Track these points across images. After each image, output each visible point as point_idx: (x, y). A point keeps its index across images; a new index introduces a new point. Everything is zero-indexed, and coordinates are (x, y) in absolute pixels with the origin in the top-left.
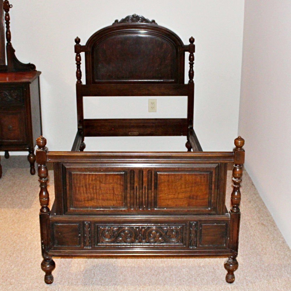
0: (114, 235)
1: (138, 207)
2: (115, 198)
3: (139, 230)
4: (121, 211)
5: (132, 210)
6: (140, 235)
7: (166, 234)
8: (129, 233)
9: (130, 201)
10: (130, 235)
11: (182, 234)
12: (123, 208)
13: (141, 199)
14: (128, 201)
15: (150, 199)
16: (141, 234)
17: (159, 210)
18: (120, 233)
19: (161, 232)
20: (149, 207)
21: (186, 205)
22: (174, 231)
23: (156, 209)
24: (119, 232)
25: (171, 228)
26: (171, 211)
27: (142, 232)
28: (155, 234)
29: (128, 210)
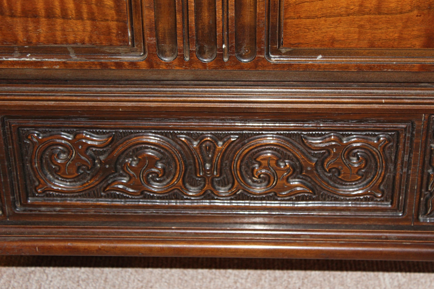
0: (94, 165)
1: (194, 48)
2: (85, 9)
3: (200, 145)
4: (119, 65)
5: (168, 64)
6: (208, 166)
7: (322, 165)
8: (161, 160)
9: (156, 22)
10: (164, 169)
11: (392, 167)
12: (126, 54)
13: (206, 14)
14: (146, 22)
15: (247, 18)
16: (211, 161)
17: (289, 65)
18: (119, 157)
19: (299, 156)
20: (245, 50)
21: (417, 43)
22: (355, 155)
23: (274, 59)
24: (116, 153)
25: (341, 141)
26: (345, 68)
27: (214, 153)
28: (273, 163)
29: (147, 60)
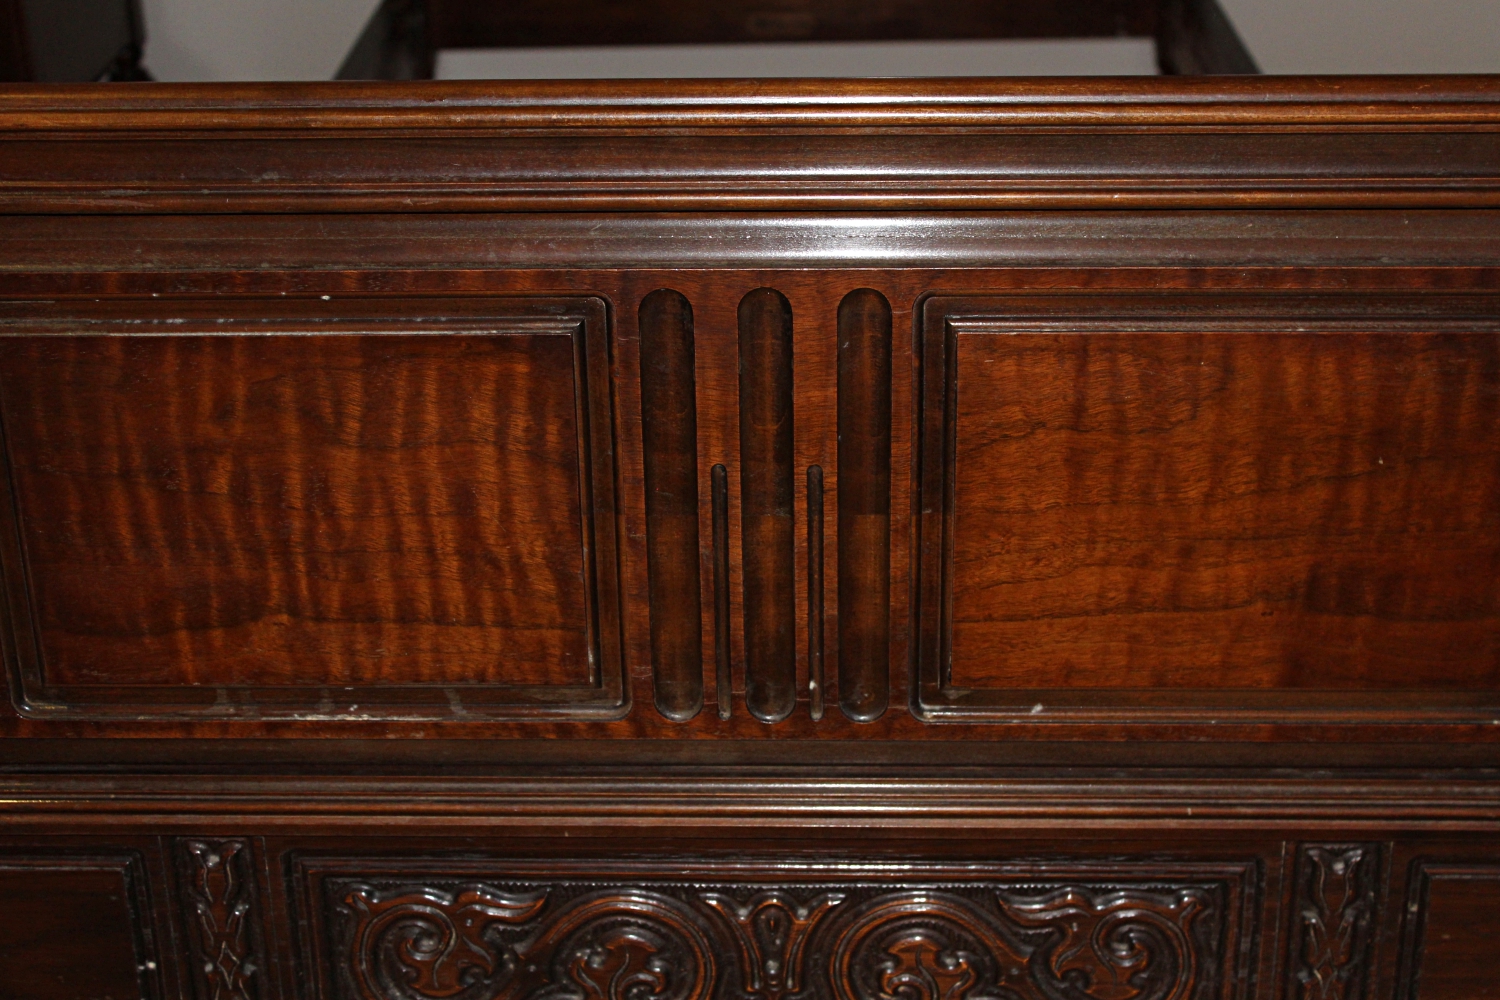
0: (501, 964)
1: (741, 691)
2: (488, 601)
3: (754, 917)
4: (565, 730)
5: (679, 727)
6: (772, 967)
7: (1047, 963)
8: (660, 952)
9: (654, 631)
10: (666, 974)
11: (1211, 966)
12: (582, 703)
13: (770, 612)
14: (630, 630)
15: (868, 618)
16: (779, 955)
17: (966, 729)
18: (560, 944)
19: (991, 941)
20: (862, 693)
21: (1265, 676)
22: (1124, 938)
23: (931, 713)
24: (552, 937)
25: (1092, 906)
26: (1099, 734)
27: (786, 936)
28: (927, 958)
29: (632, 718)
